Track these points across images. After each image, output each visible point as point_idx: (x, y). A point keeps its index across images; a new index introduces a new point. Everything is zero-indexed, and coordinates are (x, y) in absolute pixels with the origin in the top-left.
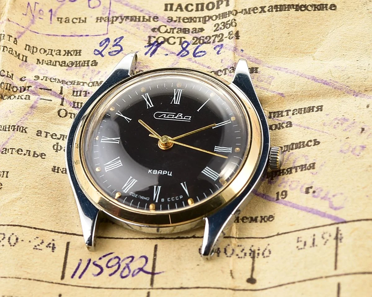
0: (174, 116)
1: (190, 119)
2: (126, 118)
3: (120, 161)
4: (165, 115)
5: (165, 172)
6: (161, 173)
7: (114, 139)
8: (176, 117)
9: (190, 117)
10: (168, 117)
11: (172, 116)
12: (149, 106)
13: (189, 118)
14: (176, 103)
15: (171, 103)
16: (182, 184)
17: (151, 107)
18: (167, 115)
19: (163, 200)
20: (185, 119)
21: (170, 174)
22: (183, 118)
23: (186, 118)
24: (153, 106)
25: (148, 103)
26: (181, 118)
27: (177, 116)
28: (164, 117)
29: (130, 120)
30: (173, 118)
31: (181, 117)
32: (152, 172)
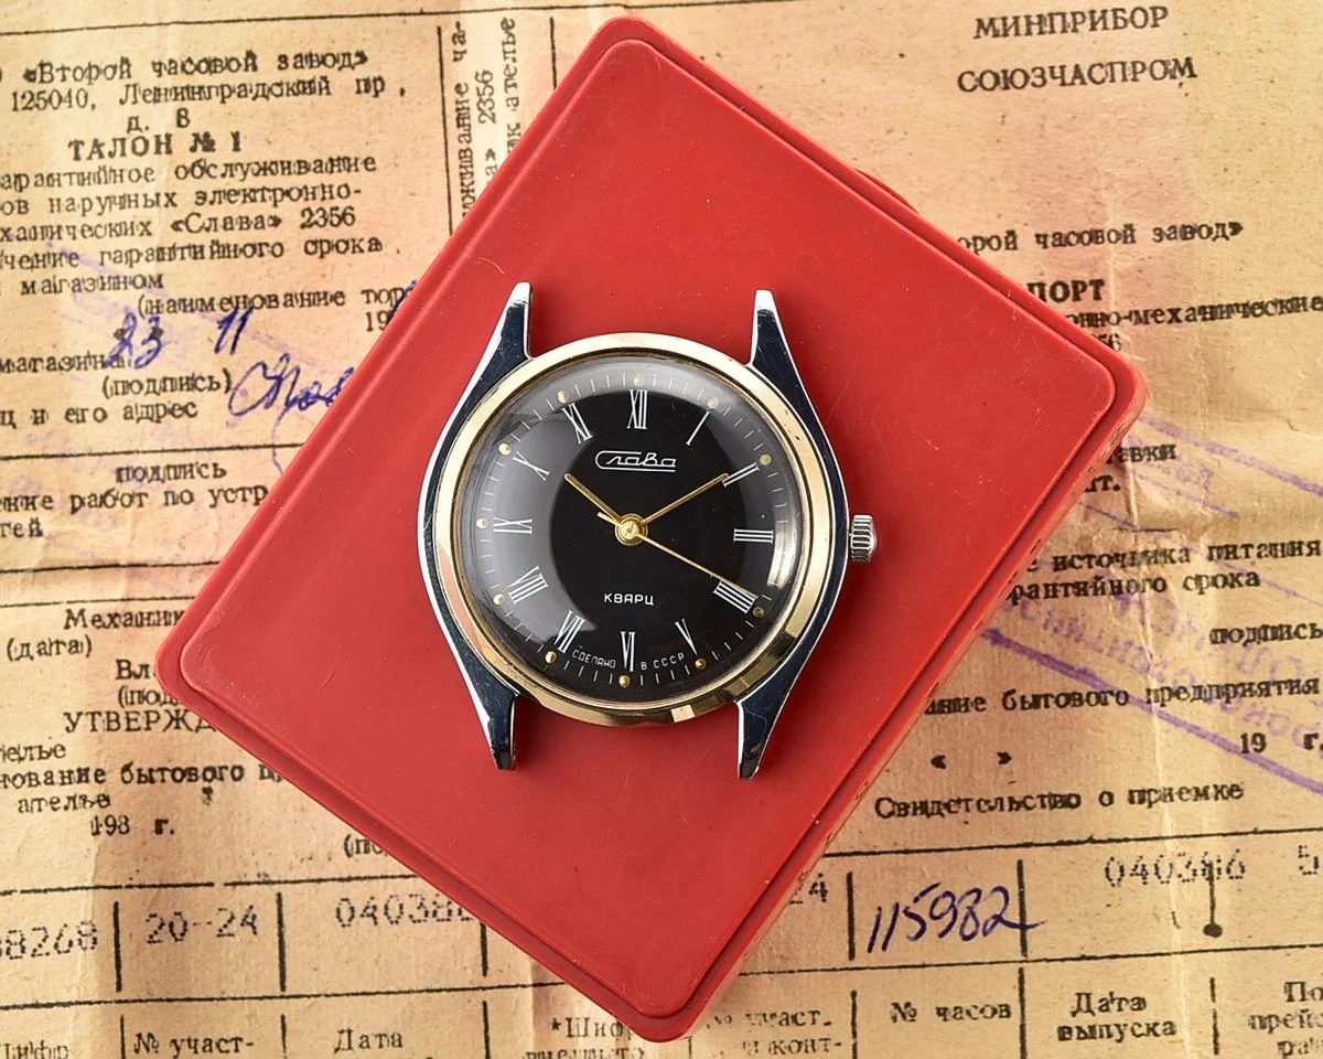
1: (673, 466)
2: (536, 469)
4: (620, 458)
7: (519, 523)
8: (644, 463)
9: (674, 460)
10: (626, 463)
11: (634, 461)
12: (581, 438)
13: (671, 463)
14: (640, 427)
18: (624, 457)
19: (644, 665)
20: (663, 465)
21: (649, 601)
22: (659, 463)
23: (665, 463)
27: (646, 460)
28: (619, 463)
30: (636, 464)
31: (653, 462)
32: (612, 598)
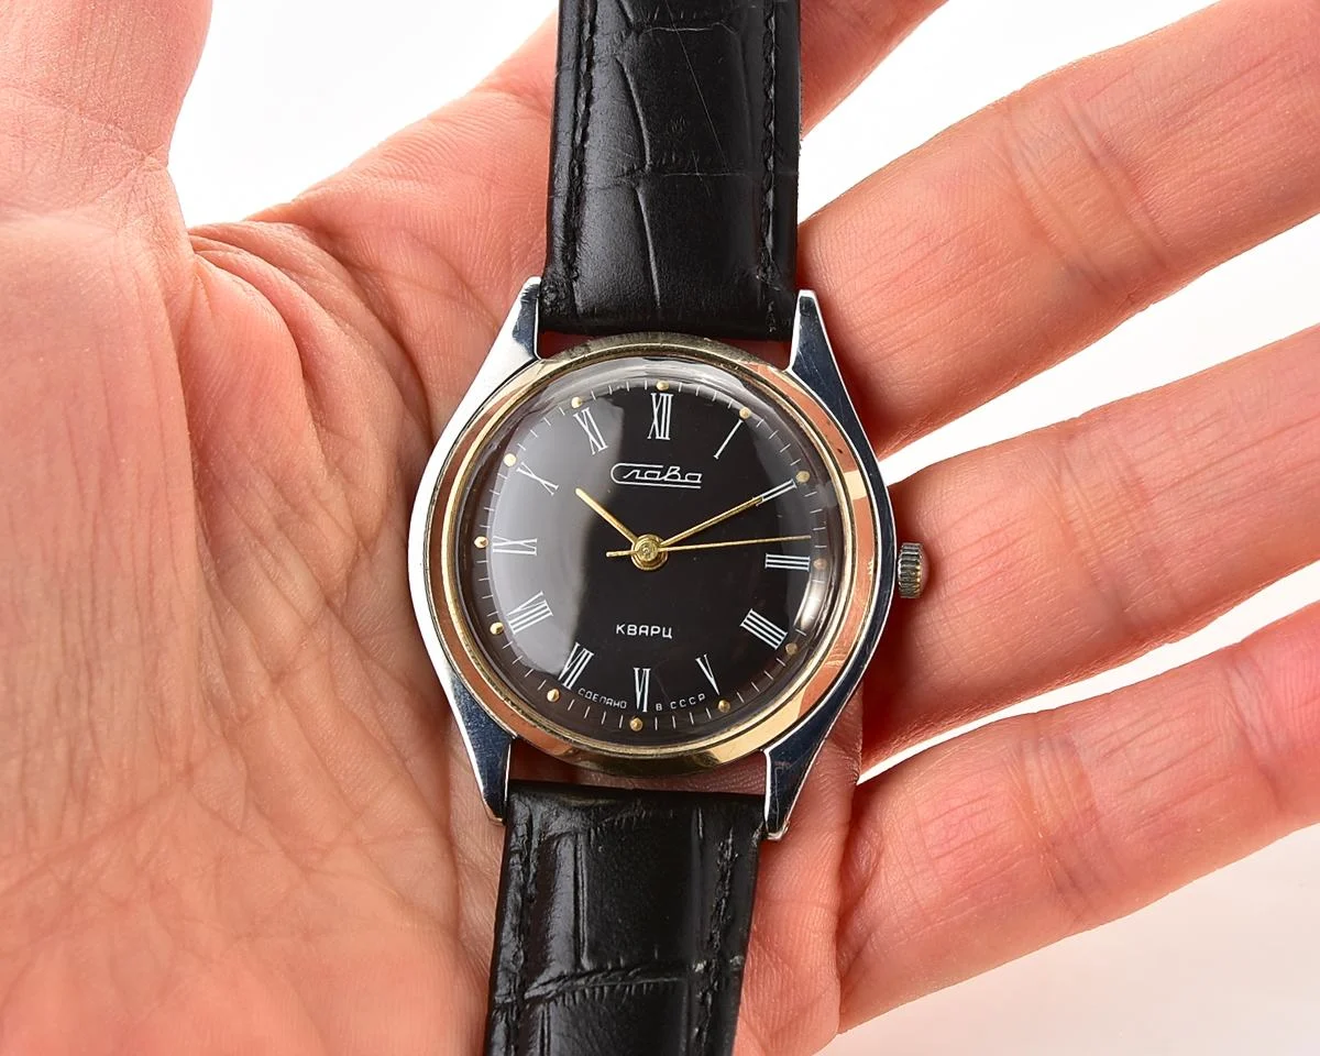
0: (659, 473)
3: (546, 604)
5: (655, 630)
6: (647, 632)
15: (649, 437)
16: (698, 660)
17: (600, 449)
24: (605, 447)
25: (592, 438)
26: (679, 480)
29: (556, 487)
